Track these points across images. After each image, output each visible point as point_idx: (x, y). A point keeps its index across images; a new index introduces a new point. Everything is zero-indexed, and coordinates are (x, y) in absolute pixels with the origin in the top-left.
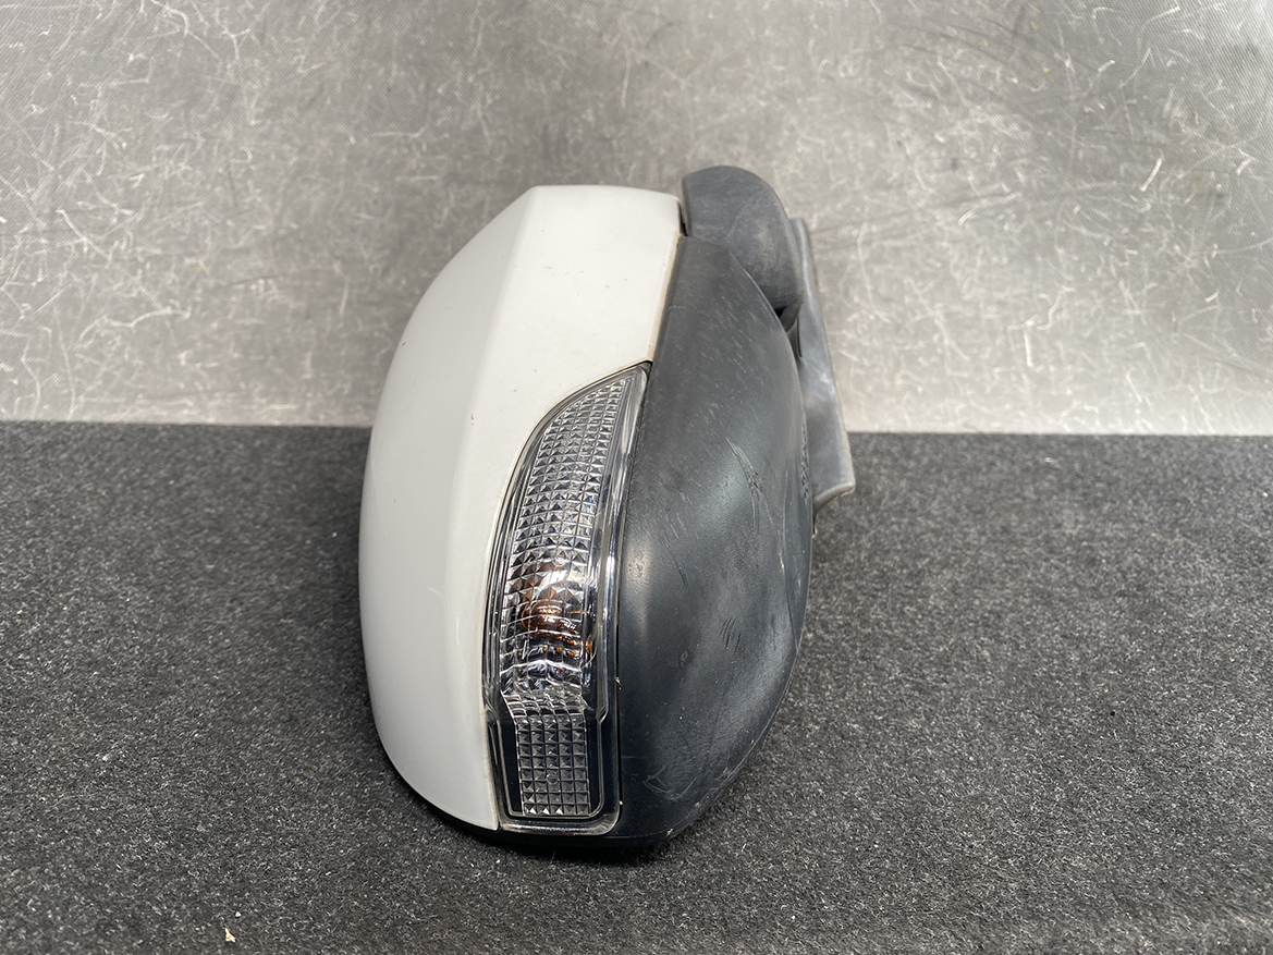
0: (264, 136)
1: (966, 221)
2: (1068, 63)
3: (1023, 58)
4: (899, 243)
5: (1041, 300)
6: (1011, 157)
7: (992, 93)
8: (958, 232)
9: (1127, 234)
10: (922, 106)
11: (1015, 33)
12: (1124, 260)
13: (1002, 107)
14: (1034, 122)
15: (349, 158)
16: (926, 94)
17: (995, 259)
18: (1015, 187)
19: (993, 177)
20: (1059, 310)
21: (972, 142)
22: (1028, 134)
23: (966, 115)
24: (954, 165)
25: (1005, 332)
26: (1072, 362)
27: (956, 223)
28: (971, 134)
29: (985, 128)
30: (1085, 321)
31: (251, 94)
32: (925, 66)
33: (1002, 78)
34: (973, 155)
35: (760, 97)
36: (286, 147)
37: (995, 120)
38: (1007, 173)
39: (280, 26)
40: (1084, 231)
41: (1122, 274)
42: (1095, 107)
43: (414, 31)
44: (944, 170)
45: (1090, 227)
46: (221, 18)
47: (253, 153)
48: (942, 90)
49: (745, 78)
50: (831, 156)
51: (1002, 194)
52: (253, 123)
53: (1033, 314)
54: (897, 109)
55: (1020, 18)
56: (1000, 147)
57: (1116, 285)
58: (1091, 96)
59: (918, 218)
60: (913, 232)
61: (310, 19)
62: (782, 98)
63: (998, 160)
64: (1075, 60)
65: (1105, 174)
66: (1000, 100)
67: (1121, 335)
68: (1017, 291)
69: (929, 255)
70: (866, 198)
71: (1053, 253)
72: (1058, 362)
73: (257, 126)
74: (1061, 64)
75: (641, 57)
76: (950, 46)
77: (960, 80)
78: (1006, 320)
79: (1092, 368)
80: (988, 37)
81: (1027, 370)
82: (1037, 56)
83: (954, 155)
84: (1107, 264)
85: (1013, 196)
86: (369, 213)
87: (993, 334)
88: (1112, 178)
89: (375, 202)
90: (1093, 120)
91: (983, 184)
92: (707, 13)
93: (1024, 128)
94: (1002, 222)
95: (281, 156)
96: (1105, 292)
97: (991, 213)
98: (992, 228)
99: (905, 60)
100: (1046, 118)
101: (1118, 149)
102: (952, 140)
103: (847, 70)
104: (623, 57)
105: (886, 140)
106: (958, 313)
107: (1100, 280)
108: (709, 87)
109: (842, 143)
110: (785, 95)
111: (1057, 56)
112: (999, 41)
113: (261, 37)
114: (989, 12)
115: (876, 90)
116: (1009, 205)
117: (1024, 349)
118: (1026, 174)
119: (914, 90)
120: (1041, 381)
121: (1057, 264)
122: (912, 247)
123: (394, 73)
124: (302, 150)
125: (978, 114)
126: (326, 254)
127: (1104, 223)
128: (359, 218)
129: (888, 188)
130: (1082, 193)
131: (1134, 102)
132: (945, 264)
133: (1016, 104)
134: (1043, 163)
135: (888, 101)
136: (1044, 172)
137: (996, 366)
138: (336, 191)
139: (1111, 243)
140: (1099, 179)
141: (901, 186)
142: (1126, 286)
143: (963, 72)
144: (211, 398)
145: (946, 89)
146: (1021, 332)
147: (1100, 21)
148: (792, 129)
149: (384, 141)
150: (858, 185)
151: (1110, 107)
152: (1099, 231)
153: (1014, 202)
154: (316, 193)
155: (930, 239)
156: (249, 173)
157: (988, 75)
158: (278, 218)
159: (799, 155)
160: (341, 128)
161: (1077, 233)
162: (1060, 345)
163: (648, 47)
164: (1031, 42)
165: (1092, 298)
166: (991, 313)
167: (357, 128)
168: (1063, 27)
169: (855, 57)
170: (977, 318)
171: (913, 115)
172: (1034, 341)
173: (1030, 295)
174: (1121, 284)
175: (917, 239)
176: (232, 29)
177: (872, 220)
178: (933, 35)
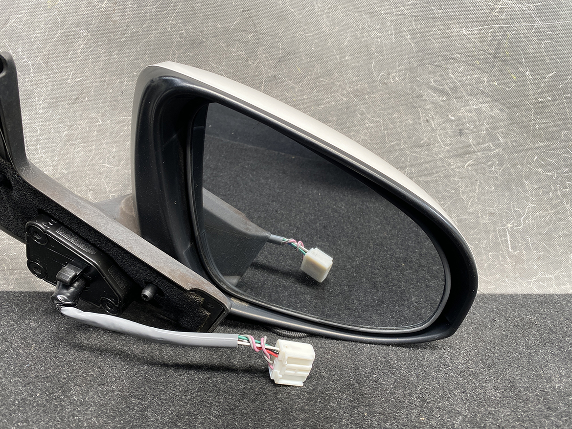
0: (46, 120)
1: (469, 165)
2: (527, 73)
3: (501, 71)
4: (429, 179)
5: (515, 211)
6: (495, 128)
7: (482, 91)
8: (464, 172)
9: (566, 172)
10: (440, 99)
11: (495, 56)
12: (566, 188)
13: (488, 99)
14: (507, 107)
15: (98, 132)
16: (443, 92)
17: (487, 188)
18: (498, 146)
19: (484, 140)
20: (526, 218)
21: (471, 120)
22: (505, 114)
23: (467, 104)
24: (461, 133)
25: (494, 231)
26: (536, 249)
27: (463, 167)
28: (470, 115)
29: (479, 111)
30: (543, 224)
31: (40, 95)
32: (441, 76)
33: (488, 82)
34: (472, 127)
35: (343, 95)
36: (61, 125)
37: (485, 107)
38: (493, 138)
39: (57, 56)
40: (540, 170)
41: (565, 196)
42: (545, 99)
43: (137, 59)
44: (455, 136)
45: (545, 169)
46: (23, 52)
47: (40, 129)
48: (452, 90)
49: (334, 84)
50: (386, 128)
51: (490, 150)
52: (41, 111)
53: (511, 220)
54: (426, 101)
55: (498, 47)
56: (488, 122)
57: (561, 202)
58: (542, 92)
59: (439, 164)
60: (437, 172)
61: (75, 52)
62: (356, 96)
63: (487, 130)
64: (532, 71)
65: (551, 137)
66: (487, 95)
67: (565, 232)
68: (501, 207)
69: (447, 186)
70: (408, 152)
71: (522, 184)
72: (528, 248)
73: (45, 113)
74: (524, 74)
75: (272, 73)
76: (456, 65)
77: (463, 84)
78: (495, 223)
79: (549, 252)
80: (479, 59)
81: (509, 253)
82: (509, 69)
83: (460, 128)
84: (556, 190)
85: (497, 150)
86: (110, 164)
87: (487, 232)
88: (557, 140)
89: (114, 157)
90: (544, 106)
91: (478, 144)
92: (311, 47)
93: (502, 111)
94: (491, 166)
95: (57, 131)
96: (555, 207)
97: (484, 161)
98: (484, 170)
99: (430, 72)
100: (515, 105)
101: (560, 123)
102: (459, 119)
103: (395, 78)
104: (260, 73)
105: (419, 119)
106: (466, 219)
107: (552, 199)
108: (313, 90)
109: (393, 121)
110: (358, 94)
111: (520, 69)
112: (485, 61)
113: (47, 63)
114: (479, 45)
115: (413, 90)
116: (494, 156)
117: (506, 240)
118: (504, 137)
119: (435, 90)
120: (518, 260)
121: (525, 190)
122: (436, 181)
123: (125, 83)
124: (70, 127)
125: (474, 103)
126: (84, 188)
127: (553, 166)
128: (104, 167)
129: (421, 147)
130: (539, 148)
131: (569, 95)
132: (457, 190)
133: (497, 97)
134: (514, 131)
135: (420, 96)
136: (515, 137)
137: (489, 251)
138: (91, 151)
139: (557, 178)
140: (548, 140)
141: (429, 145)
142: (567, 203)
143: (464, 79)
144: (11, 274)
145: (455, 89)
146: (504, 230)
147: (547, 50)
148: (362, 113)
149: (119, 122)
150: (403, 145)
151: (554, 99)
152: (550, 171)
153: (498, 154)
154: (78, 152)
155: (447, 176)
156: (38, 140)
157: (479, 81)
158: (56, 167)
159: (367, 128)
160: (93, 115)
161: (536, 172)
162: (528, 237)
163: (275, 67)
164: (505, 61)
165: (547, 210)
166: (485, 220)
167: (103, 114)
168: (524, 53)
169: (400, 71)
170: (478, 222)
171: (435, 105)
172: (512, 236)
173: (508, 208)
174: (565, 202)
175: (439, 176)
176: (29, 58)
177: (411, 166)
178: (445, 58)
